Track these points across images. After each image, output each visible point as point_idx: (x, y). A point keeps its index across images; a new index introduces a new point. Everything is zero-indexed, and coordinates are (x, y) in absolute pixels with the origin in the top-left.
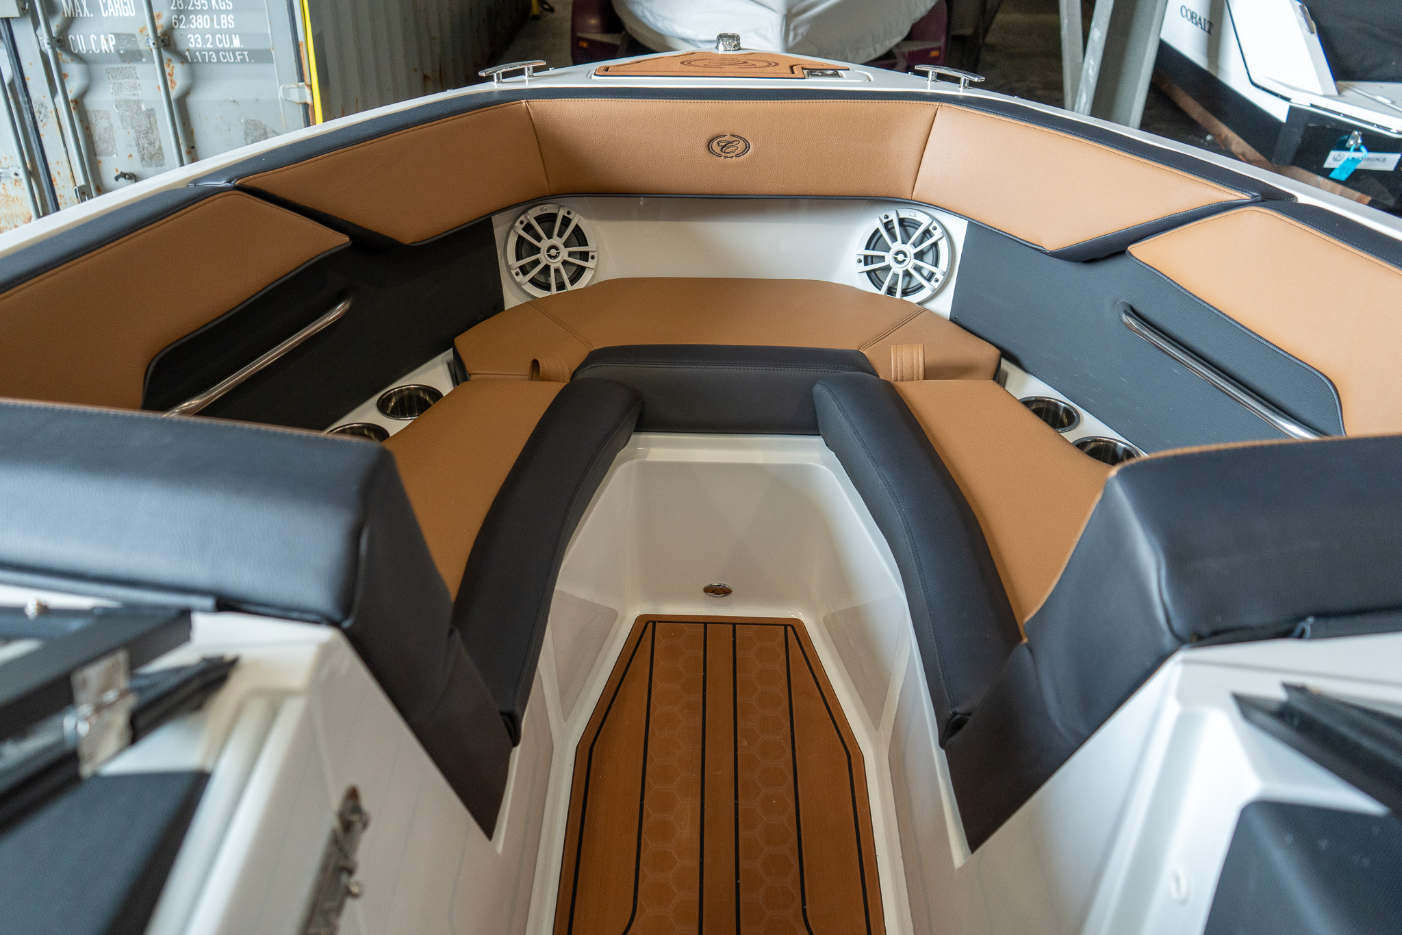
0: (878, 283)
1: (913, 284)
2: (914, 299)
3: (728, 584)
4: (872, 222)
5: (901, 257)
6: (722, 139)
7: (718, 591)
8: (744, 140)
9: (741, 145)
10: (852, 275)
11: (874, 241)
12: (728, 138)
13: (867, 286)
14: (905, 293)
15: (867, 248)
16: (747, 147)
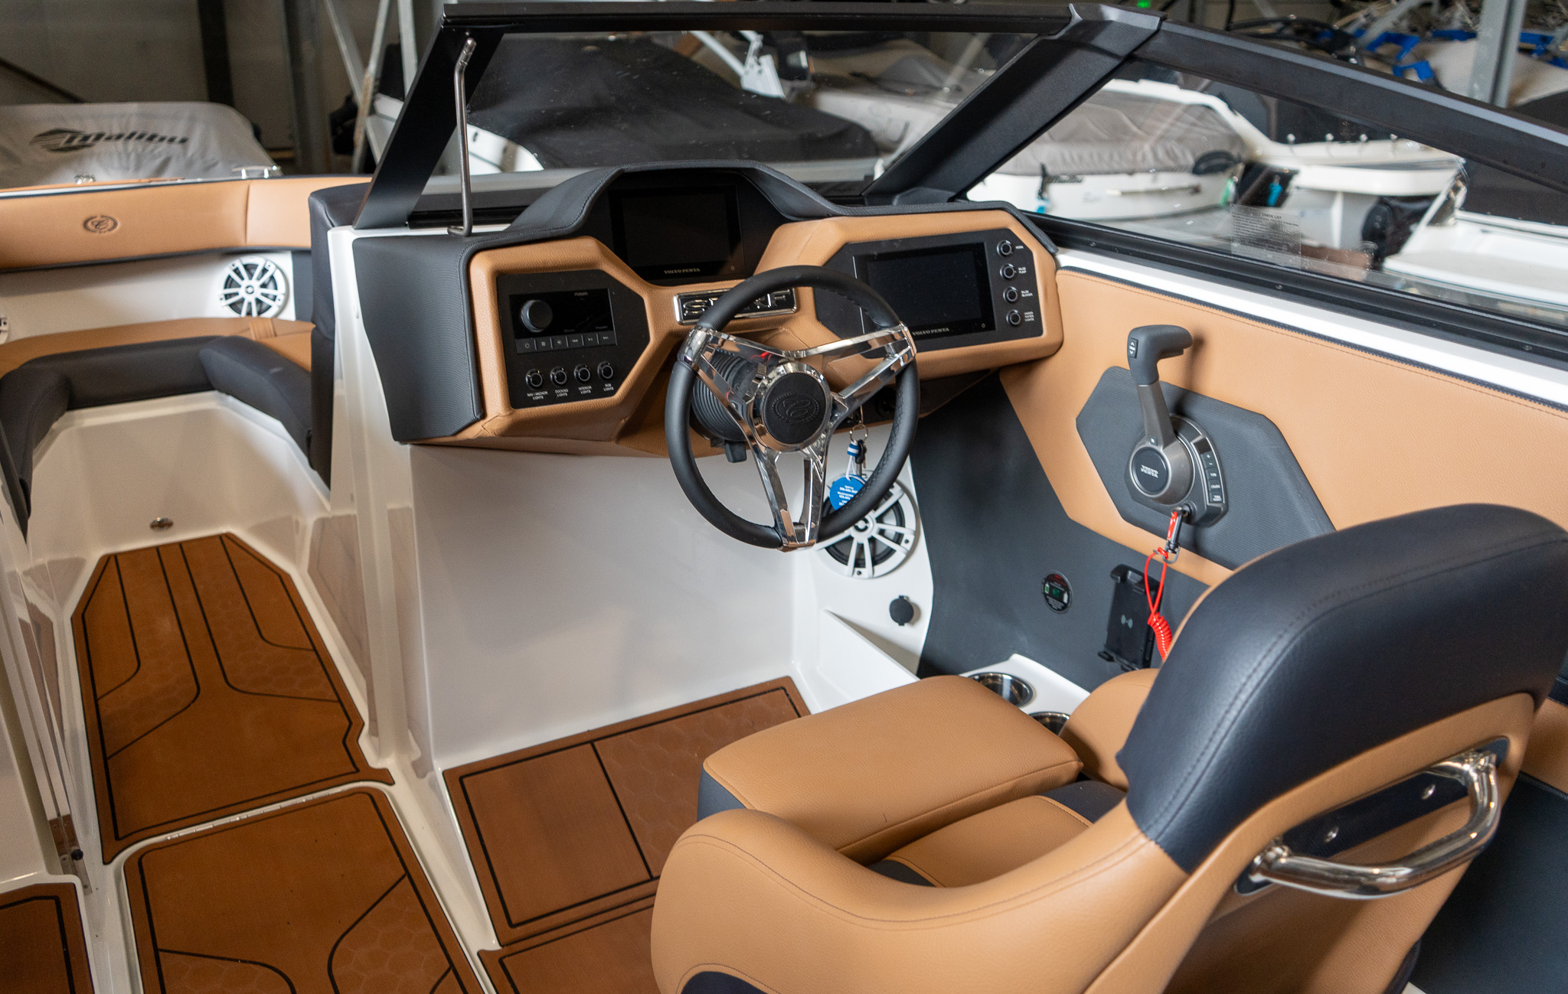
0: (239, 311)
1: (264, 307)
2: (268, 314)
3: (170, 517)
4: (226, 270)
5: (250, 290)
6: (95, 220)
7: (162, 525)
8: (112, 219)
9: (110, 224)
10: (219, 309)
11: (229, 283)
12: (98, 219)
13: (233, 314)
14: (259, 313)
15: (226, 287)
16: (115, 224)
